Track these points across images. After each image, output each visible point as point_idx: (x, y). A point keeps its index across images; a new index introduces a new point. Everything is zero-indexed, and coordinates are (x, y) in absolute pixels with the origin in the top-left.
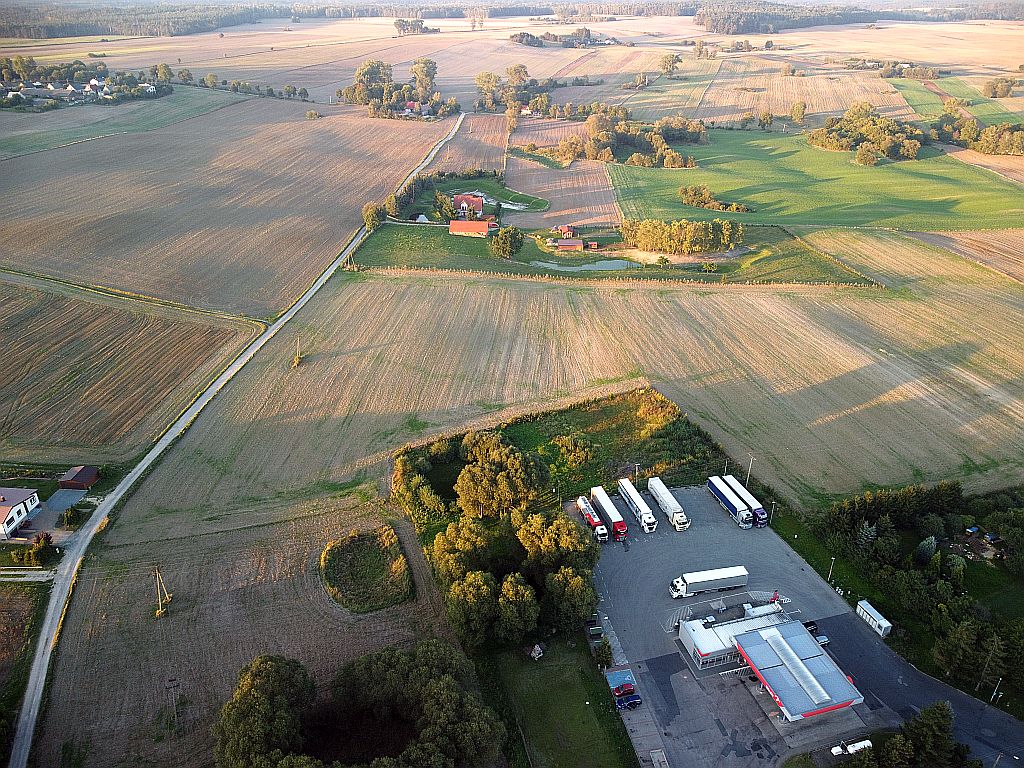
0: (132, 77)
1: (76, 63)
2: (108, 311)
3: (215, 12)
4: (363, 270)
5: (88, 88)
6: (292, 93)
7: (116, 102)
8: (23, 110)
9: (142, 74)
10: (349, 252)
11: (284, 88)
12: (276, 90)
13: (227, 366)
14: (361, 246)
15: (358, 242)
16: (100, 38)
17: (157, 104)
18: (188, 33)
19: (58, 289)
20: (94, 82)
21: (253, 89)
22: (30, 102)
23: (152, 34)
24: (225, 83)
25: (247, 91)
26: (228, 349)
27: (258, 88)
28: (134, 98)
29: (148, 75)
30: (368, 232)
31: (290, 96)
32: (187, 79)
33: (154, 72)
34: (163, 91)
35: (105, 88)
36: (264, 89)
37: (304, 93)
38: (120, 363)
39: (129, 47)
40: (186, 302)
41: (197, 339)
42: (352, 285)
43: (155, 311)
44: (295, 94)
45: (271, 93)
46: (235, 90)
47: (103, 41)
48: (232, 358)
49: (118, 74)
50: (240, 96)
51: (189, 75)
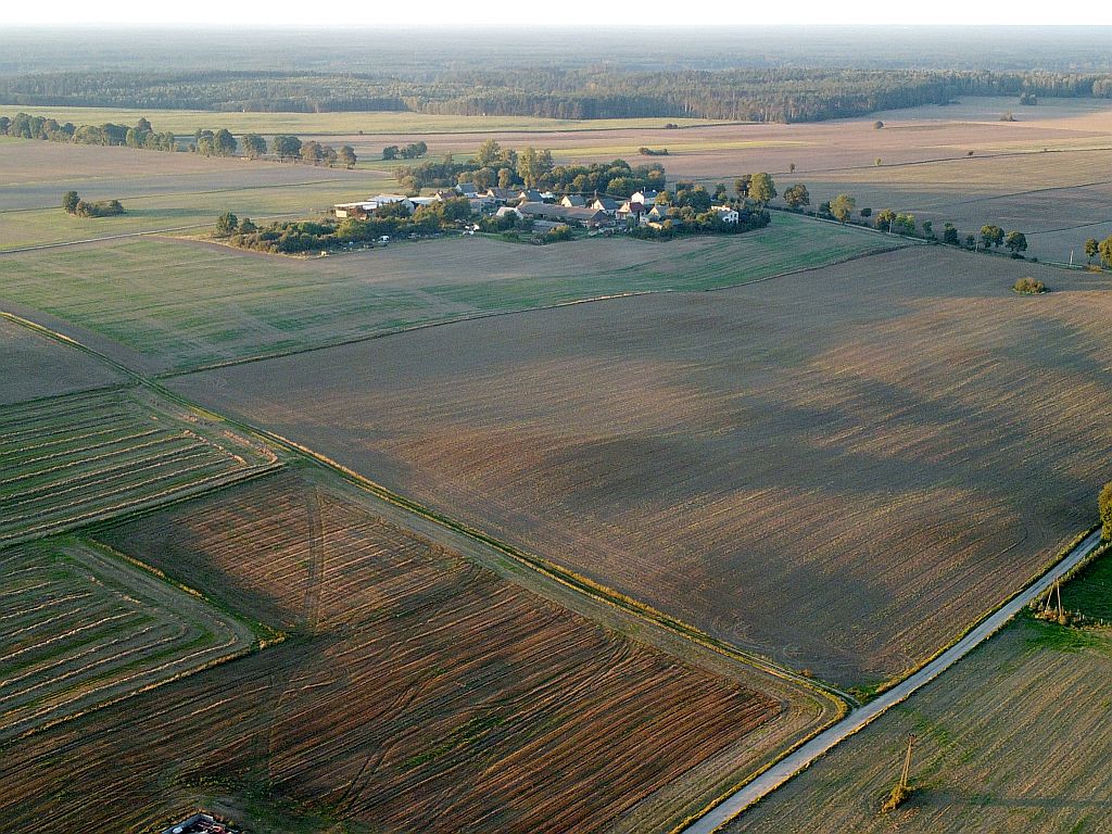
0: (703, 194)
1: (616, 164)
2: (563, 616)
3: (875, 83)
4: (1078, 625)
5: (625, 208)
6: (993, 240)
7: (666, 235)
8: (514, 238)
9: (721, 188)
10: (1054, 580)
11: (977, 230)
12: (963, 232)
13: (752, 773)
14: (1083, 573)
15: (1078, 560)
16: (665, 121)
17: (736, 243)
18: (820, 118)
19: (492, 560)
20: (638, 198)
21: (920, 228)
22: (528, 226)
23: (756, 118)
24: (867, 213)
25: (906, 230)
26: (763, 739)
27: (927, 227)
28: (697, 230)
29: (732, 192)
30: (1103, 542)
31: (988, 245)
32: (799, 202)
33: (744, 187)
34: (751, 221)
35: (654, 210)
36: (939, 229)
37: (1019, 242)
38: (560, 722)
39: (710, 138)
40: (705, 627)
41: (708, 705)
42: (1048, 654)
43: (645, 633)
44: (999, 241)
45: (951, 238)
46: (884, 226)
47: (670, 127)
48: (768, 758)
49: (681, 187)
50: (890, 240)
51: (805, 197)
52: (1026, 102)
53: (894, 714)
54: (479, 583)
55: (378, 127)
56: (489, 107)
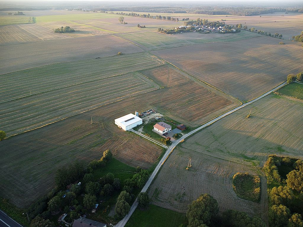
0: (231, 27)
1: (217, 22)
2: (203, 88)
3: (261, 10)
4: (280, 95)
5: (218, 29)
6: (277, 36)
7: (224, 33)
8: (201, 33)
9: (234, 26)
10: (278, 88)
11: (274, 34)
12: (272, 34)
13: (227, 111)
14: (282, 88)
15: (282, 85)
16: (226, 15)
17: (235, 35)
18: (251, 15)
19: (193, 79)
20: (220, 27)
22: (203, 31)
23: (240, 15)
24: (256, 31)
25: (263, 33)
26: (229, 107)
27: (266, 33)
28: (229, 32)
29: (235, 27)
30: (287, 83)
31: (276, 36)
32: (246, 28)
33: (237, 26)
34: (238, 31)
35: (223, 29)
36: (268, 34)
37: (281, 36)
38: (201, 102)
39: (233, 18)
40: (223, 91)
41: (222, 101)
42: (275, 99)
43: (214, 91)
44: (278, 36)
45: (270, 35)
46: (259, 33)
47: (226, 16)
48: (230, 110)
49: (227, 26)
50: (260, 35)
51: (247, 27)
52: (286, 13)
53: (249, 105)
54: (191, 82)
55: (182, 16)
56: (199, 13)
